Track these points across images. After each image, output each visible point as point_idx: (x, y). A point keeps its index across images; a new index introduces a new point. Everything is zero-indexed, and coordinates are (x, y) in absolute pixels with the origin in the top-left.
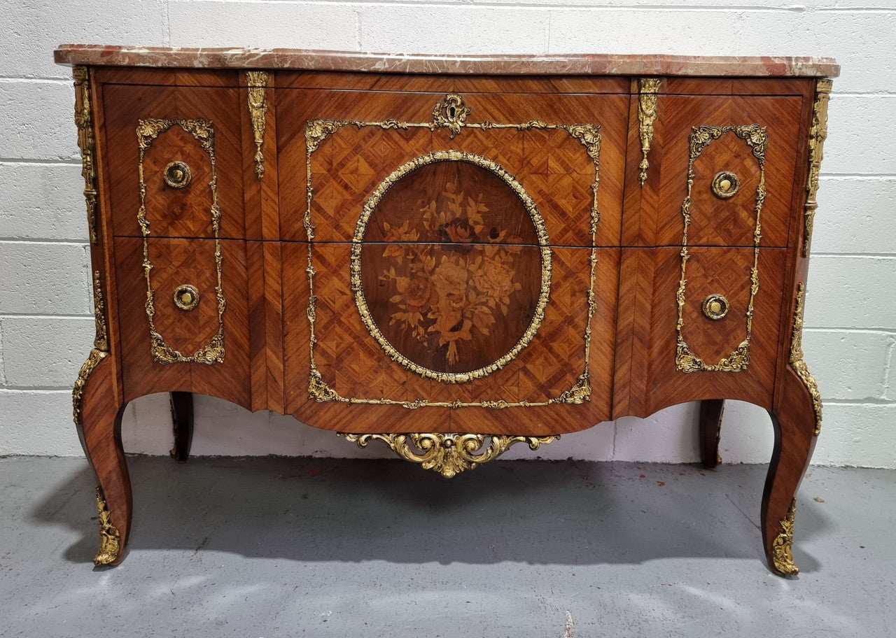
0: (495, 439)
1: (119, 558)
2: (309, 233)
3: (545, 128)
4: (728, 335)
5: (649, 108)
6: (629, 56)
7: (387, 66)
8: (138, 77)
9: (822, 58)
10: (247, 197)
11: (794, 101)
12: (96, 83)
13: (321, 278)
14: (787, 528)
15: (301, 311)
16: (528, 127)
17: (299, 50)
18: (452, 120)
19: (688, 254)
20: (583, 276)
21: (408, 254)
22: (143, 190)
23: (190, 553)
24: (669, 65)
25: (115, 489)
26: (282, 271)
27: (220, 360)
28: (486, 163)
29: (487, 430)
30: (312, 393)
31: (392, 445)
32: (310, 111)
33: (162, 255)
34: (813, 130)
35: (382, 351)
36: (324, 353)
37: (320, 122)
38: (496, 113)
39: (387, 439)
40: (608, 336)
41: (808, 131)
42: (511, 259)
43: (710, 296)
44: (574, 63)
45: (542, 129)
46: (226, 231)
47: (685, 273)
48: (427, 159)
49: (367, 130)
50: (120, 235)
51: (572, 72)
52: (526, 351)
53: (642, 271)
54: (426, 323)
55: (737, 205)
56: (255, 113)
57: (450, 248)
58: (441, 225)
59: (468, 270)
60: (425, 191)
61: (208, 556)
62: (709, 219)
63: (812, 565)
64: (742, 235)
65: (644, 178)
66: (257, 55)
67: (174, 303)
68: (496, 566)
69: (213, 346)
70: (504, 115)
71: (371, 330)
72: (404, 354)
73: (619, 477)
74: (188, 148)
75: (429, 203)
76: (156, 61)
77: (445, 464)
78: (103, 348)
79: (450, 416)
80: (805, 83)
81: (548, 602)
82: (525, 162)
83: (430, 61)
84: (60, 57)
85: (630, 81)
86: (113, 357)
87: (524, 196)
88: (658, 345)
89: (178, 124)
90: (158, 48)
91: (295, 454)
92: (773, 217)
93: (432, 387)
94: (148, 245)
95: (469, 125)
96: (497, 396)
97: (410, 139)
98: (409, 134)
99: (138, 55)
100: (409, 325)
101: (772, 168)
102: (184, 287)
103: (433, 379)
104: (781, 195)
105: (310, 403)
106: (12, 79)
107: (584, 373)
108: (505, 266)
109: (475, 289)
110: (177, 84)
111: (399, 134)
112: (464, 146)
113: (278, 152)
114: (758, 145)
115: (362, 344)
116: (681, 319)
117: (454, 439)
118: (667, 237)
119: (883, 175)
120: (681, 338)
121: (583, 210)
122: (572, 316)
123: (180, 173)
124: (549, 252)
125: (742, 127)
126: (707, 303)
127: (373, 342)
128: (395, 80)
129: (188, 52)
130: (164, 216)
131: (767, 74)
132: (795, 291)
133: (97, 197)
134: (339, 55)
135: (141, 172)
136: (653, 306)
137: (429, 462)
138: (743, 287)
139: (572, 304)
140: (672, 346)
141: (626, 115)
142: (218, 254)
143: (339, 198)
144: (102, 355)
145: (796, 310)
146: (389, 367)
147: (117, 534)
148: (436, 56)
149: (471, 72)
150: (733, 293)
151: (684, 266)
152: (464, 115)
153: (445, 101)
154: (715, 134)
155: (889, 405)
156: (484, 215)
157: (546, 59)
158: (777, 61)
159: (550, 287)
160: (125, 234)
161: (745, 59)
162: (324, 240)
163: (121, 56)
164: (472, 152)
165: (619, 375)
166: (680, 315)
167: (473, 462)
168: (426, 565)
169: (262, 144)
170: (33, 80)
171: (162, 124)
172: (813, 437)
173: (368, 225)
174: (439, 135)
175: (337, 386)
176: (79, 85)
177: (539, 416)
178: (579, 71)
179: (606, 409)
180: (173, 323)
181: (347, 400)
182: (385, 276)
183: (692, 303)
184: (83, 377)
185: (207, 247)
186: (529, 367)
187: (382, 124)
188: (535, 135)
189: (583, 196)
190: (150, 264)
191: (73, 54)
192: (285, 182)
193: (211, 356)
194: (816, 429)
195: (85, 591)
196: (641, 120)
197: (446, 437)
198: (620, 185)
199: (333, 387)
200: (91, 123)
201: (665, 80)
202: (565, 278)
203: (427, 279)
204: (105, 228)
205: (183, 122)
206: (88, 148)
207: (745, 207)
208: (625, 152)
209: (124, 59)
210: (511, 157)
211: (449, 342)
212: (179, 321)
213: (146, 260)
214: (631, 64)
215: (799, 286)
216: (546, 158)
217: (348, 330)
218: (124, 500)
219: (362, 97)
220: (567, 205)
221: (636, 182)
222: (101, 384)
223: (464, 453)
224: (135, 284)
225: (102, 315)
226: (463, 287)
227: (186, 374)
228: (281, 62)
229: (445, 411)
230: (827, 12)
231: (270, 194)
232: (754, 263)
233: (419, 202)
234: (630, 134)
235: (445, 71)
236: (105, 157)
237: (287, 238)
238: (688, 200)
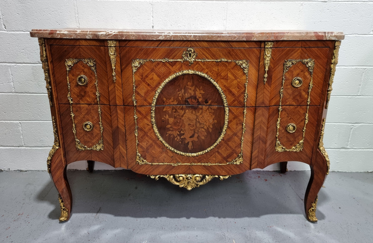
0: (207, 176)
1: (68, 218)
2: (135, 103)
3: (227, 61)
4: (295, 138)
5: (268, 54)
6: (261, 33)
7: (164, 38)
8: (64, 42)
9: (338, 33)
10: (110, 89)
11: (326, 50)
12: (48, 45)
13: (140, 119)
14: (314, 206)
15: (132, 132)
16: (220, 61)
17: (128, 32)
18: (190, 58)
19: (281, 109)
20: (241, 118)
21: (173, 110)
22: (69, 86)
23: (94, 214)
24: (277, 37)
25: (65, 195)
26: (124, 117)
27: (102, 149)
28: (203, 75)
29: (204, 173)
30: (137, 162)
31: (168, 179)
32: (133, 56)
33: (78, 111)
34: (333, 61)
35: (164, 146)
36: (141, 147)
37: (138, 60)
38: (207, 55)
39: (166, 177)
40: (250, 140)
41: (331, 61)
42: (213, 111)
43: (289, 124)
44: (239, 36)
45: (225, 62)
46: (102, 102)
47: (280, 116)
48: (180, 73)
49: (156, 63)
50: (61, 103)
51: (238, 40)
52: (219, 145)
53: (263, 115)
55: (301, 90)
56: (112, 57)
57: (189, 107)
58: (186, 99)
59: (196, 115)
60: (179, 85)
61: (102, 216)
62: (290, 95)
63: (322, 217)
64: (303, 101)
65: (265, 81)
66: (112, 34)
67: (84, 129)
68: (206, 219)
69: (99, 144)
70: (210, 56)
71: (159, 138)
72: (172, 147)
73: (251, 177)
74: (86, 70)
75: (181, 90)
76: (71, 36)
77: (188, 185)
78: (57, 145)
79: (190, 168)
80: (331, 43)
81: (226, 235)
82: (219, 74)
83: (181, 35)
84: (32, 35)
85: (260, 44)
86: (61, 148)
87: (218, 88)
88: (269, 142)
89: (81, 60)
90: (71, 31)
92: (315, 94)
93: (183, 158)
94: (72, 107)
95: (197, 60)
96: (207, 161)
97: (174, 65)
98: (173, 64)
99: (64, 34)
100: (174, 136)
101: (316, 76)
102: (87, 123)
103: (183, 155)
104: (318, 86)
105: (136, 165)
107: (241, 153)
108: (211, 114)
109: (199, 122)
110: (80, 45)
111: (169, 64)
112: (194, 68)
113: (121, 72)
114: (311, 67)
115: (156, 143)
116: (278, 133)
117: (191, 177)
118: (274, 102)
119: (354, 66)
120: (278, 140)
121: (241, 93)
122: (236, 133)
123: (83, 79)
124: (228, 109)
125: (305, 60)
126: (288, 127)
127: (160, 142)
128: (167, 43)
129: (84, 33)
130: (78, 96)
131: (316, 39)
132: (322, 122)
133: (51, 89)
134: (144, 34)
135: (68, 80)
136: (267, 128)
137: (182, 185)
138: (302, 121)
139: (236, 128)
140: (274, 142)
141: (259, 56)
142: (100, 110)
143: (146, 89)
144: (57, 148)
145: (322, 128)
146: (166, 151)
147: (67, 210)
148: (183, 33)
149: (198, 40)
150: (298, 123)
151: (280, 113)
152: (195, 56)
153: (187, 51)
154: (294, 63)
155: (350, 150)
156: (203, 95)
157: (227, 35)
158: (320, 34)
159: (228, 122)
160: (63, 103)
161: (307, 33)
162: (140, 105)
163: (57, 34)
164: (198, 70)
165: (254, 154)
166: (278, 131)
167: (198, 185)
168: (181, 219)
169: (115, 69)
171: (75, 61)
172: (326, 175)
173: (157, 99)
174: (185, 64)
175: (147, 158)
176: (41, 45)
177: (223, 168)
178: (241, 40)
179: (248, 166)
180: (84, 136)
181: (151, 164)
182: (164, 118)
183: (282, 127)
184: (50, 156)
185: (95, 108)
186: (220, 151)
187: (162, 60)
188: (223, 64)
189: (242, 88)
191: (37, 34)
192: (125, 83)
193: (99, 147)
194: (327, 172)
195: (56, 232)
196: (265, 58)
197: (188, 176)
198: (256, 84)
199: (145, 159)
200: (47, 60)
201: (275, 43)
202: (234, 118)
203: (180, 119)
204: (55, 101)
205: (83, 60)
206: (47, 71)
207: (304, 91)
208: (258, 71)
209: (58, 36)
210: (213, 72)
211: (189, 142)
212: (86, 135)
213: (72, 113)
214: (262, 36)
215: (323, 120)
216: (227, 73)
217: (151, 138)
218: (69, 198)
219: (154, 50)
220: (235, 91)
221: (262, 81)
222: (57, 159)
223: (195, 181)
224: (68, 122)
225: (56, 133)
226: (194, 121)
227: (89, 154)
228: (121, 37)
229: (188, 166)
230: (336, 2)
231: (119, 88)
232: (307, 112)
233: (177, 90)
234: (260, 64)
235: (187, 39)
236: (53, 74)
237: (126, 104)
238: (282, 88)
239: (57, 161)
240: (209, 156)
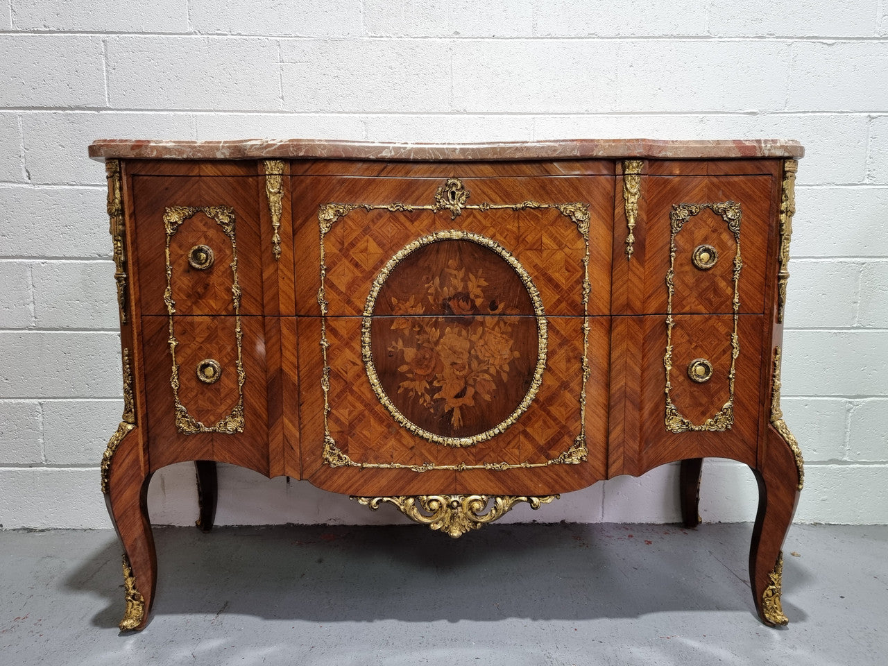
0: (499, 500)
1: (143, 623)
2: (323, 307)
3: (538, 208)
4: (713, 396)
5: (633, 186)
6: (614, 141)
7: (393, 153)
8: (166, 169)
9: (789, 141)
10: (265, 276)
11: (765, 180)
12: (127, 175)
13: (334, 350)
14: (775, 579)
15: (315, 382)
16: (523, 207)
17: (313, 140)
18: (452, 203)
19: (673, 322)
20: (577, 343)
21: (414, 327)
22: (169, 272)
23: (211, 617)
24: (651, 147)
25: (140, 556)
26: (298, 344)
27: (240, 430)
28: (485, 241)
29: (491, 491)
30: (327, 459)
31: (402, 507)
32: (322, 196)
33: (186, 332)
34: (783, 206)
35: (391, 418)
36: (337, 420)
37: (332, 206)
38: (493, 195)
39: (397, 501)
40: (602, 400)
41: (778, 206)
42: (510, 329)
43: (695, 360)
44: (564, 148)
45: (535, 208)
46: (245, 308)
47: (671, 339)
48: (431, 238)
49: (375, 212)
50: (147, 314)
51: (562, 155)
52: (526, 414)
53: (632, 337)
54: (433, 391)
55: (716, 276)
56: (272, 198)
57: (453, 320)
58: (444, 299)
59: (470, 340)
60: (429, 268)
61: (229, 619)
62: (691, 289)
63: (800, 616)
64: (722, 304)
65: (630, 252)
66: (274, 145)
67: (198, 377)
68: (501, 623)
69: (234, 417)
70: (500, 197)
71: (381, 398)
72: (412, 420)
73: (610, 537)
74: (211, 233)
75: (433, 278)
76: (181, 153)
77: (452, 524)
78: (130, 420)
79: (456, 478)
80: (773, 163)
81: (554, 656)
82: (521, 239)
83: (432, 149)
84: (94, 151)
85: (615, 163)
86: (140, 428)
87: (520, 270)
88: (648, 407)
89: (201, 210)
90: (183, 142)
91: (310, 523)
92: (749, 286)
93: (439, 451)
94: (173, 323)
95: (468, 207)
96: (499, 458)
97: (415, 220)
98: (413, 216)
99: (165, 148)
100: (417, 392)
101: (747, 241)
102: (207, 361)
103: (440, 443)
104: (756, 266)
105: (324, 468)
106: (57, 186)
107: (581, 434)
108: (504, 336)
109: (477, 358)
110: (202, 174)
111: (405, 216)
112: (463, 226)
113: (294, 235)
114: (733, 220)
115: (372, 411)
116: (669, 383)
117: (460, 501)
118: (653, 306)
119: (835, 259)
120: (669, 400)
121: (575, 282)
122: (567, 381)
123: (203, 255)
125: (718, 204)
126: (692, 367)
127: (383, 409)
128: (400, 166)
129: (211, 145)
130: (189, 296)
131: (739, 155)
132: (773, 355)
133: (126, 279)
134: (349, 144)
135: (168, 256)
136: (643, 371)
137: (437, 523)
138: (724, 352)
139: (568, 369)
140: (661, 408)
141: (612, 194)
142: (238, 330)
143: (351, 275)
144: (130, 427)
145: (775, 372)
146: (398, 433)
147: (142, 600)
148: (437, 144)
149: (470, 158)
150: (716, 358)
151: (669, 332)
152: (464, 198)
153: (446, 185)
154: (694, 211)
155: (851, 466)
156: (484, 290)
157: (538, 145)
158: (748, 144)
159: (547, 354)
160: (152, 314)
161: (718, 142)
162: (337, 314)
163: (149, 149)
164: (472, 231)
165: (613, 436)
166: (668, 379)
167: (478, 522)
168: (435, 623)
169: (279, 226)
170: (75, 187)
171: (187, 212)
172: (797, 492)
173: (377, 300)
174: (441, 216)
175: (350, 451)
176: (111, 177)
177: (539, 477)
178: (569, 154)
179: (602, 469)
180: (196, 395)
181: (359, 465)
182: (393, 347)
183: (679, 367)
184: (111, 448)
185: (228, 324)
186: (528, 430)
187: (389, 207)
188: (529, 214)
189: (575, 268)
190: (175, 340)
191: (105, 148)
192: (300, 262)
193: (232, 425)
194: (799, 483)
195: (110, 655)
196: (626, 198)
197: (453, 499)
198: (609, 259)
199: (346, 452)
200: (122, 211)
201: (647, 162)
202: (561, 345)
203: (432, 350)
204: (133, 308)
205: (207, 209)
206: (119, 235)
207: (723, 278)
208: (613, 229)
209: (152, 152)
210: (507, 235)
211: (453, 409)
212: (202, 394)
213: (171, 337)
214: (616, 147)
215: (776, 350)
216: (539, 235)
217: (359, 398)
218: (149, 566)
219: (370, 182)
220: (561, 278)
221: (623, 255)
222: (128, 454)
223: (469, 513)
224: (161, 359)
225: (130, 389)
226: (466, 356)
227: (208, 443)
228: (296, 151)
229: (451, 474)
230: (778, 115)
231: (286, 272)
232: (734, 328)
233: (424, 278)
234: (616, 211)
235: (446, 157)
236: (134, 242)
237: (302, 313)
238: (671, 271)
239: (127, 461)
240: (502, 444)
